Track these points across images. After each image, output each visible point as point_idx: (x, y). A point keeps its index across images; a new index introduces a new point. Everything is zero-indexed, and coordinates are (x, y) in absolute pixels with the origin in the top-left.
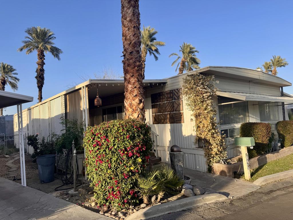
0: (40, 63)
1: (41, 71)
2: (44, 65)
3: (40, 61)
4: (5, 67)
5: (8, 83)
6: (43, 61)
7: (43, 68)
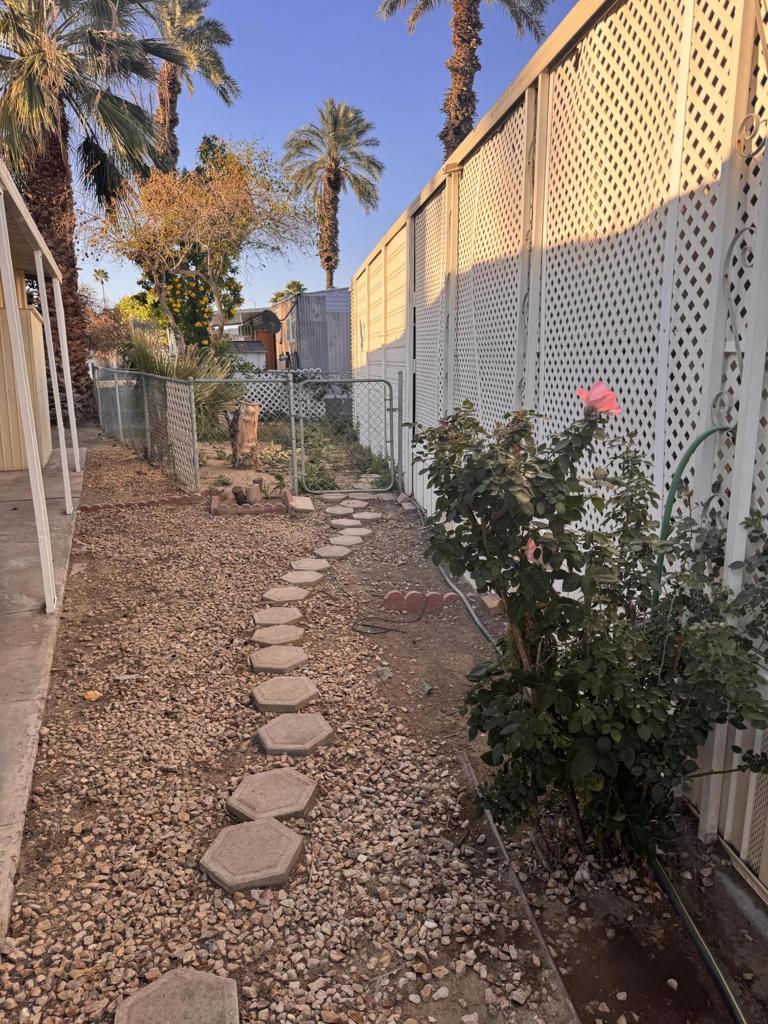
0: (462, 65)
1: (462, 105)
2: (477, 75)
3: (463, 53)
4: (338, 115)
5: (347, 183)
6: (473, 50)
7: (469, 90)
